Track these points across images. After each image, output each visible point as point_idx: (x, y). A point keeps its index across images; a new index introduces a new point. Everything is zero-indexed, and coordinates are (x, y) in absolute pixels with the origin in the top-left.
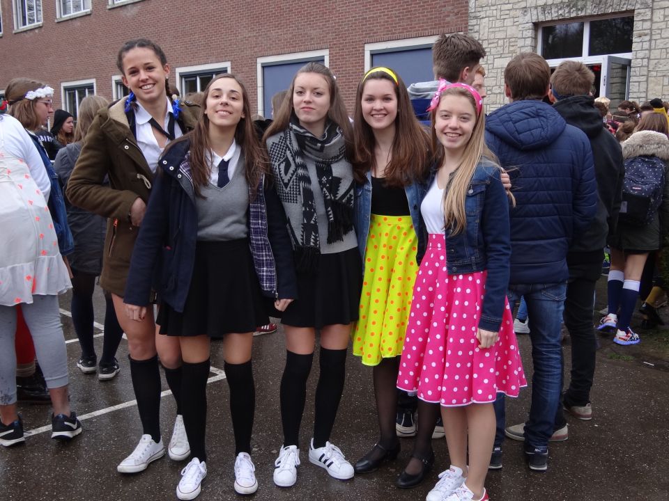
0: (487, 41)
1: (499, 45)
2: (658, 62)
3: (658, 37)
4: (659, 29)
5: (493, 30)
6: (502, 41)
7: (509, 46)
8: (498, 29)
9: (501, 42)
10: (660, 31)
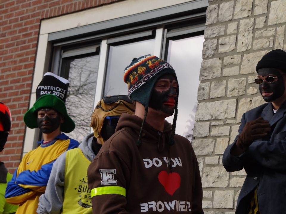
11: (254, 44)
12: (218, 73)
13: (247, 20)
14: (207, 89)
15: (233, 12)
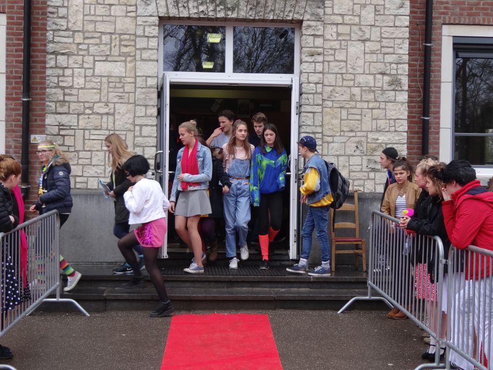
0: (81, 34)
1: (104, 42)
2: (334, 90)
3: (331, 58)
4: (331, 49)
5: (93, 18)
6: (108, 36)
7: (120, 45)
8: (100, 19)
9: (105, 39)
10: (332, 52)
11: (86, 85)
12: (61, 98)
13: (80, 70)
14: (54, 106)
15: (68, 62)
